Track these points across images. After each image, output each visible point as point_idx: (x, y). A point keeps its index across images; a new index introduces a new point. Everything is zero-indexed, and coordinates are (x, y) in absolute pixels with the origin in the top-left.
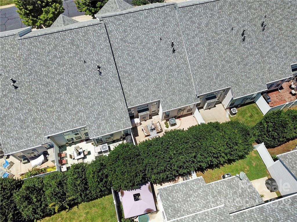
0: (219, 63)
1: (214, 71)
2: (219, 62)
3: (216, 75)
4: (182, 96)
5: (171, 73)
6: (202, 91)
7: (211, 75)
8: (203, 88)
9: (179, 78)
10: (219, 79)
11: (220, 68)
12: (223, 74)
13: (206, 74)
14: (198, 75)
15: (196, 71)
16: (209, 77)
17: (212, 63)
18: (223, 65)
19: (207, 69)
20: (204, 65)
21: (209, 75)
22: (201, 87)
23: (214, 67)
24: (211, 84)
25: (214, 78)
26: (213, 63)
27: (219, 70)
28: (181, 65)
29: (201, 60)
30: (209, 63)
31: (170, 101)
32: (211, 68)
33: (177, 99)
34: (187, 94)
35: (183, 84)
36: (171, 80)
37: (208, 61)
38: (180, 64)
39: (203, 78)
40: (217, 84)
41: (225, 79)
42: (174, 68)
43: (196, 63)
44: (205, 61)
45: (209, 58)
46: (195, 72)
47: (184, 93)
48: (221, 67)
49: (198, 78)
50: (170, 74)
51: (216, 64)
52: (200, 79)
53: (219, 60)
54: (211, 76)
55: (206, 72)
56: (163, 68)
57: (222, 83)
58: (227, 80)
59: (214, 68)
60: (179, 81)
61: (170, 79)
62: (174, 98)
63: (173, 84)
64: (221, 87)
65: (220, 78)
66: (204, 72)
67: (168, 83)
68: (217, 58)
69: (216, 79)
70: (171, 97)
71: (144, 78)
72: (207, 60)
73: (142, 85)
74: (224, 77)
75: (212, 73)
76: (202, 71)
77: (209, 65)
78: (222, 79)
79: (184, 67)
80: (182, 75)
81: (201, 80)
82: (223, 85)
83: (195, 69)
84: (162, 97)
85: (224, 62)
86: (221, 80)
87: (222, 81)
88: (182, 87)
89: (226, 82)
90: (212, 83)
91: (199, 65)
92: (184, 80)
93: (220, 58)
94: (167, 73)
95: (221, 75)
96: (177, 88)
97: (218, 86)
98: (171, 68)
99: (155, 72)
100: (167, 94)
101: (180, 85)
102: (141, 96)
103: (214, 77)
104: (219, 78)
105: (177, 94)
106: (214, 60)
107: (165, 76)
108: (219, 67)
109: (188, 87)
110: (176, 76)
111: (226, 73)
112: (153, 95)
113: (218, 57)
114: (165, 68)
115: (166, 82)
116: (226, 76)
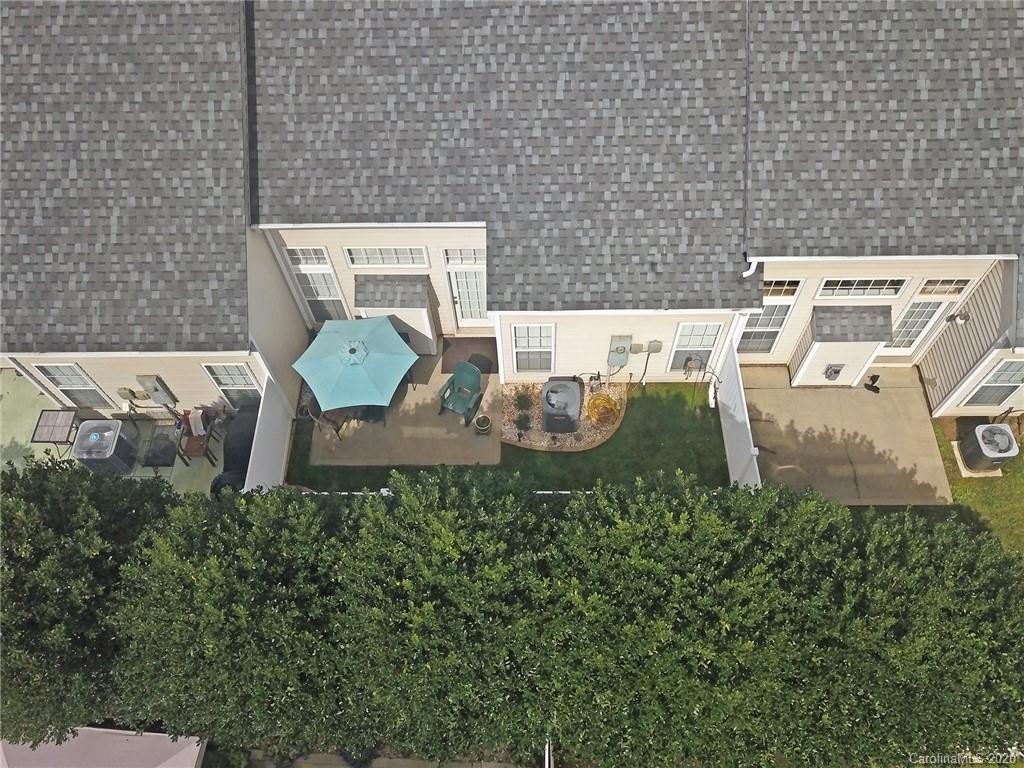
0: (975, 65)
1: (915, 115)
2: (972, 55)
3: (923, 144)
4: (644, 241)
5: (609, 67)
6: (792, 233)
7: (885, 135)
8: (803, 215)
9: (656, 113)
10: (939, 182)
11: (971, 105)
12: (985, 154)
13: (850, 126)
14: (793, 117)
15: (786, 86)
16: (868, 150)
17: (917, 56)
18: (1004, 84)
19: (872, 86)
20: (856, 57)
21: (874, 134)
22: (792, 203)
23: (923, 83)
24: (868, 204)
25: (907, 164)
26: (930, 55)
27: (957, 113)
28: (691, 27)
29: (844, 16)
30: (893, 47)
31: (556, 250)
32: (900, 89)
33: (606, 250)
34: (685, 230)
35: (673, 156)
36: (599, 110)
37: (895, 35)
38: (686, 16)
39: (825, 146)
40: (920, 213)
41: (984, 193)
42: (635, 37)
43: (795, 27)
44: (873, 24)
45: (908, 15)
46: (777, 87)
47: (662, 223)
48: (978, 93)
49: (784, 137)
50: (597, 67)
51: (947, 64)
52: (794, 147)
53: (975, 45)
54: (887, 145)
55: (857, 105)
56: (562, 20)
57: (955, 212)
58: (999, 201)
59: (924, 96)
60: (649, 132)
61: (590, 104)
62: (585, 242)
63: (600, 140)
64: (940, 241)
65: (954, 174)
66: (842, 105)
67: (569, 123)
68: (965, 24)
69: (918, 174)
70: (566, 225)
71: (417, 52)
72: (886, 24)
73: (392, 99)
74: (988, 174)
75: (900, 126)
76: (828, 97)
77: (893, 66)
78: (963, 184)
79: (709, 45)
80: (677, 99)
81: (805, 155)
82: (958, 232)
83: (782, 67)
84: (506, 208)
85: (1012, 62)
86: (951, 193)
87: (961, 202)
88: (658, 178)
89: (994, 212)
90: (877, 193)
91: (815, 48)
92: (683, 130)
93: (991, 34)
94: (578, 58)
95: (969, 154)
96: (625, 177)
97: (918, 232)
98: (618, 28)
99: (503, 30)
100: (547, 198)
101: (646, 158)
102: (366, 173)
103: (909, 155)
104: (942, 174)
105: (612, 216)
106: (939, 34)
107: (564, 77)
108: (963, 94)
109: (700, 186)
110: (638, 94)
111: (1006, 152)
112: (450, 180)
113: (978, 24)
114: (575, 19)
115: (558, 113)
116: (1002, 174)
